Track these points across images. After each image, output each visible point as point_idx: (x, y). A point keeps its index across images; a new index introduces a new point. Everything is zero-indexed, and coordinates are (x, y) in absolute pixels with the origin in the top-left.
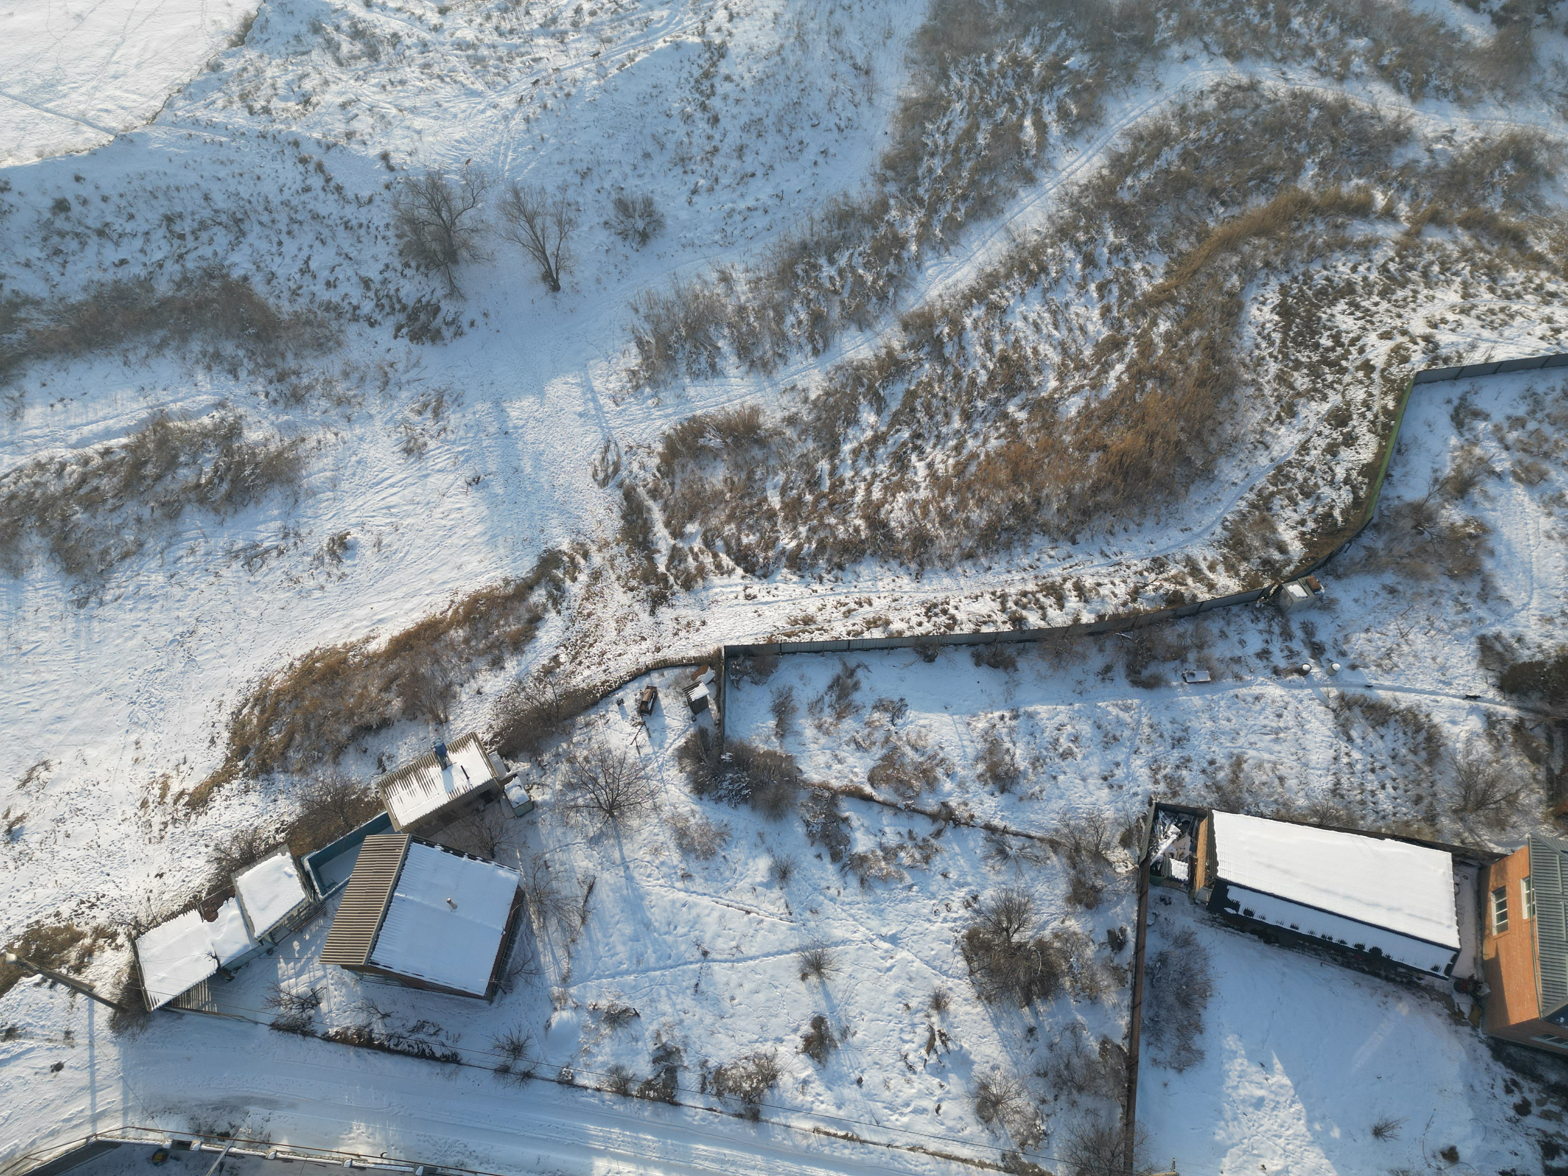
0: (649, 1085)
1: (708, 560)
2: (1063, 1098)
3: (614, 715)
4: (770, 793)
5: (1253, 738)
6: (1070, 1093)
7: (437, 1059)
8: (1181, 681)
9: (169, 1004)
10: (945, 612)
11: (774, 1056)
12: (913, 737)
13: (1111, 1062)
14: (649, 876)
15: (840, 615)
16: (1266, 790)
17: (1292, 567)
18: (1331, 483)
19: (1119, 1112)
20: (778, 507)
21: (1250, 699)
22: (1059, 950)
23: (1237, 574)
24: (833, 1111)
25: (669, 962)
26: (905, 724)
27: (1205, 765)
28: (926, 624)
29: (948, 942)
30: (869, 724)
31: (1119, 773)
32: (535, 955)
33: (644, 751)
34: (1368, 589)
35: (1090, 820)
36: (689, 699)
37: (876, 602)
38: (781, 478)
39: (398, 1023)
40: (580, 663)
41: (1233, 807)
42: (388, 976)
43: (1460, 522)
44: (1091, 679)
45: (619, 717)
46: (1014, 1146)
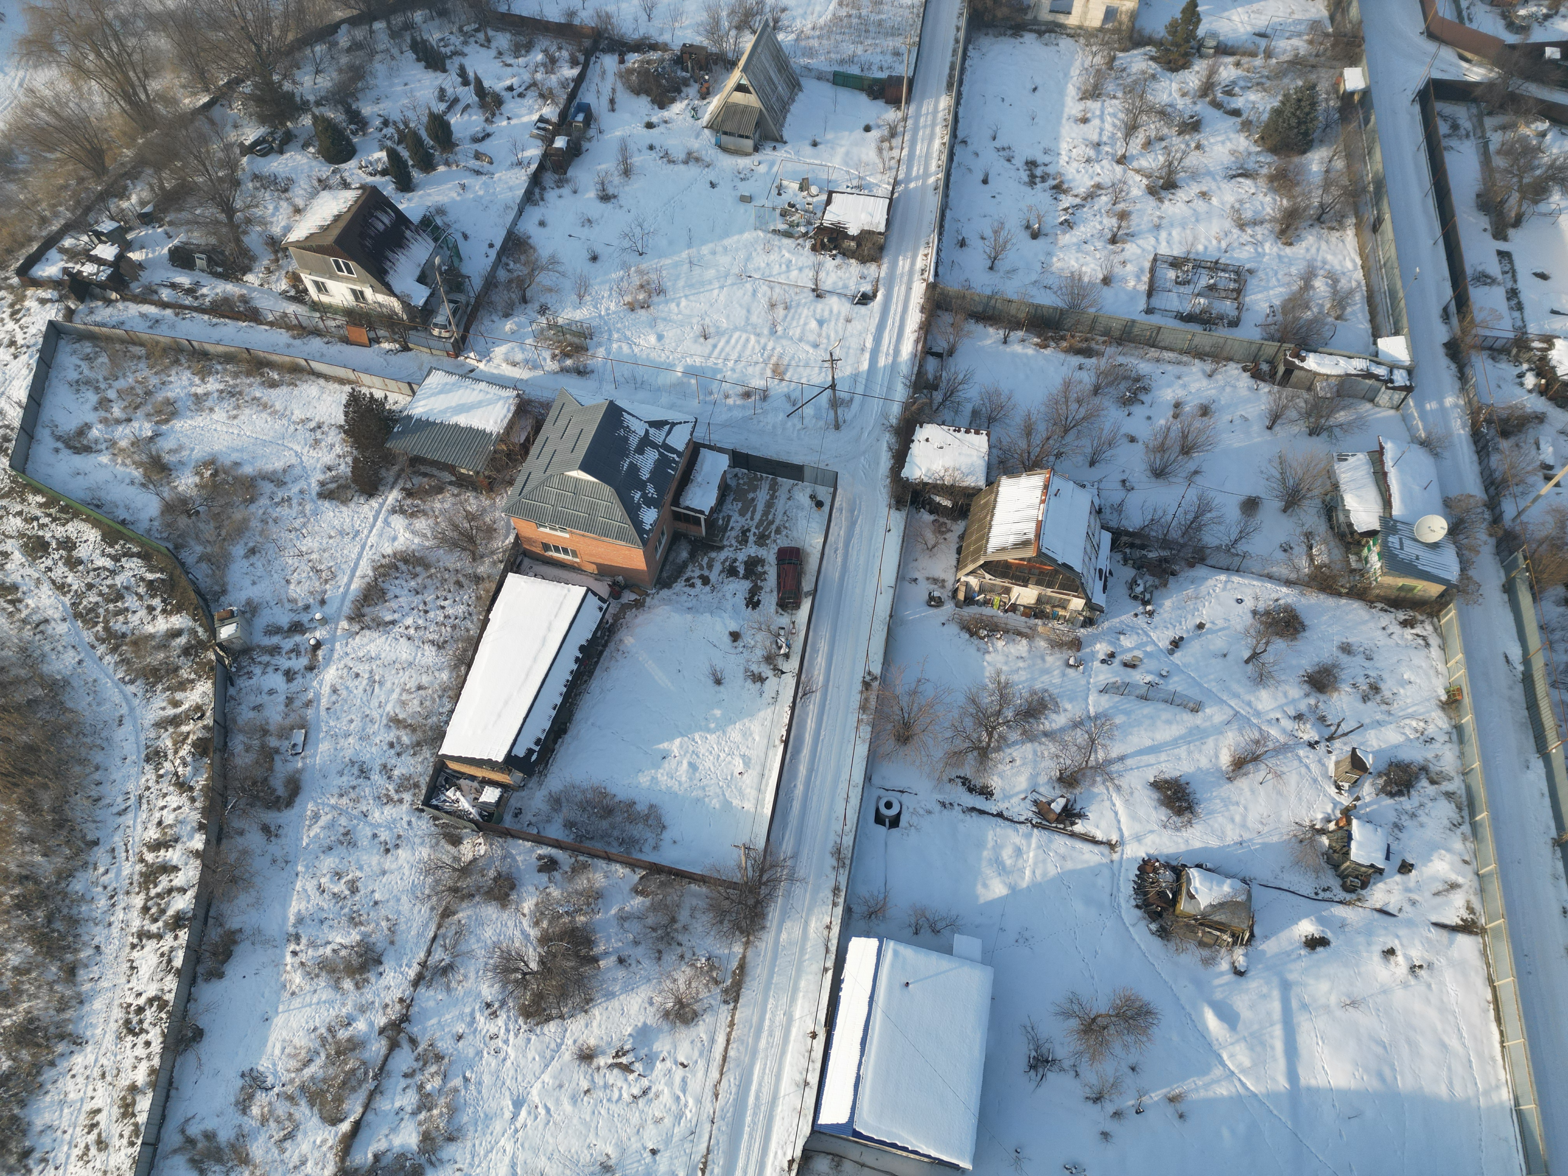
2: (680, 938)
5: (375, 703)
6: (676, 930)
8: (298, 757)
10: (140, 1010)
12: (293, 1064)
13: (653, 888)
15: (101, 1157)
16: (428, 703)
17: (200, 631)
18: (113, 573)
19: (694, 887)
21: (334, 698)
22: (550, 923)
23: (192, 681)
26: (275, 1073)
27: (393, 752)
28: (149, 1037)
29: (529, 1040)
30: (264, 1121)
31: (384, 835)
34: (244, 570)
35: (428, 872)
37: (97, 1103)
41: (439, 735)
43: (197, 479)
44: (274, 848)
46: (717, 991)
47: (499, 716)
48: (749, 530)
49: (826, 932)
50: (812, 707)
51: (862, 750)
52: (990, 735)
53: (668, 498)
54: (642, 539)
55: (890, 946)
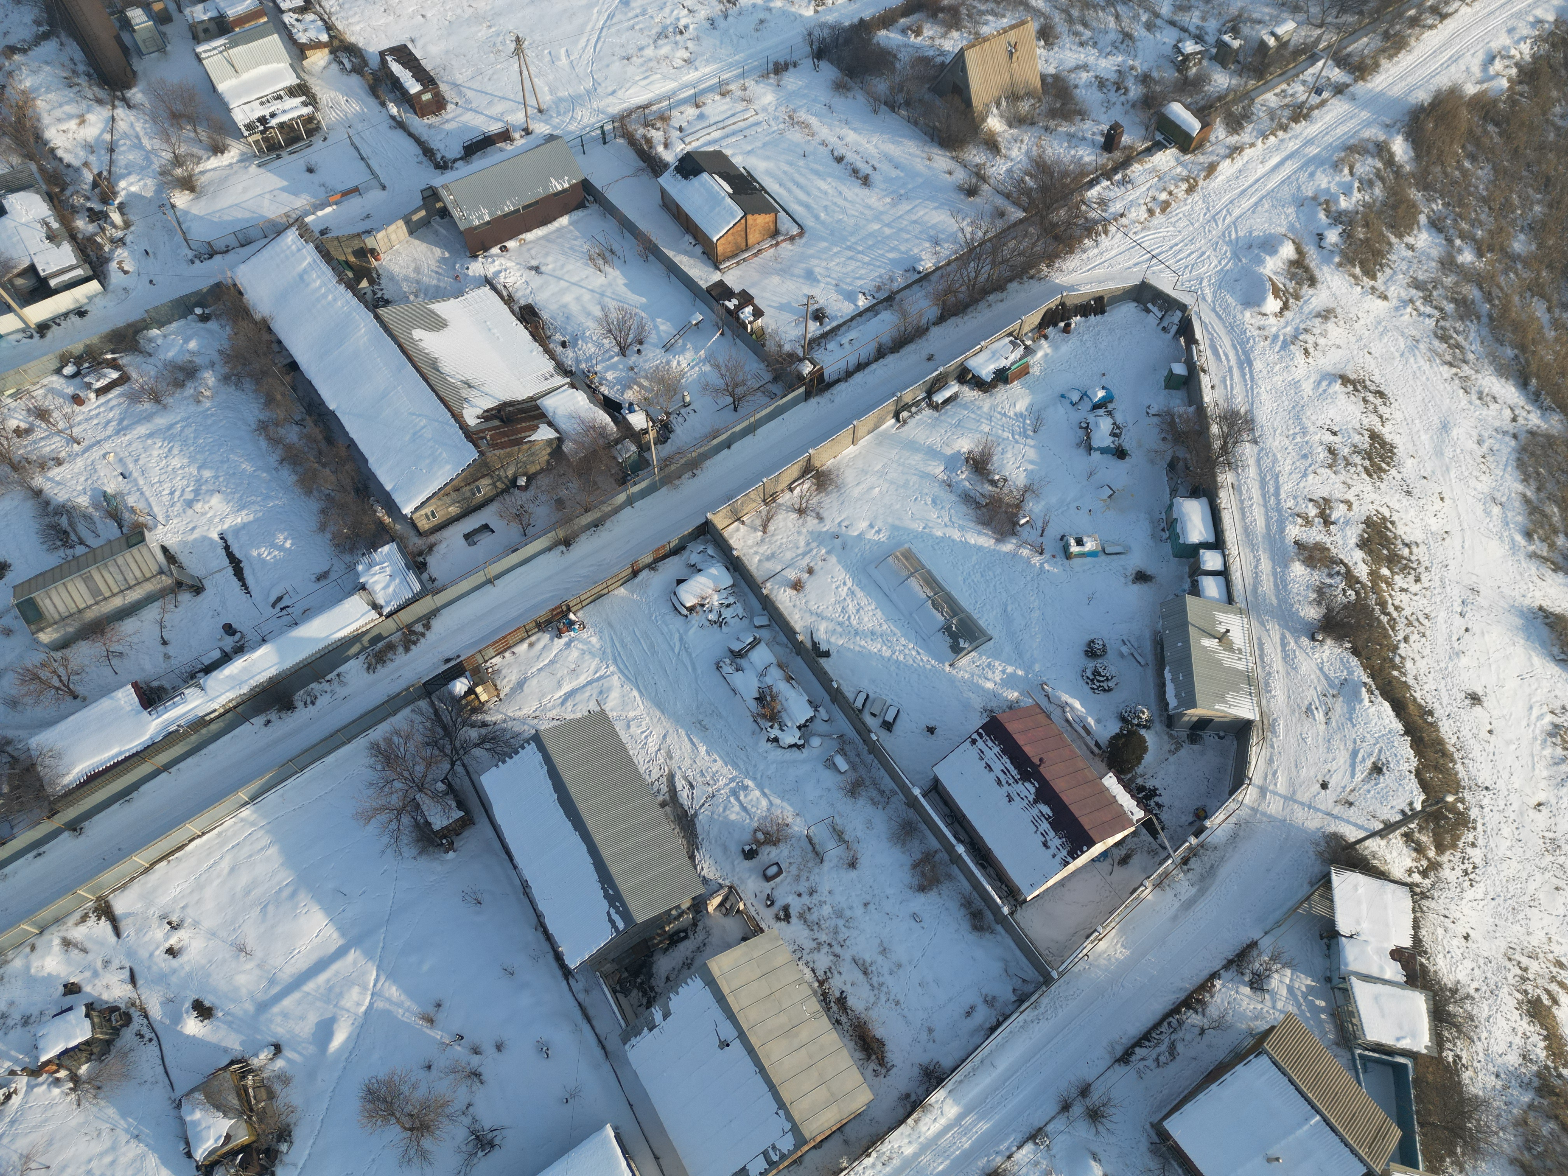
7: (1134, 1046)
9: (1329, 881)
39: (1188, 1037)
42: (1239, 1057)
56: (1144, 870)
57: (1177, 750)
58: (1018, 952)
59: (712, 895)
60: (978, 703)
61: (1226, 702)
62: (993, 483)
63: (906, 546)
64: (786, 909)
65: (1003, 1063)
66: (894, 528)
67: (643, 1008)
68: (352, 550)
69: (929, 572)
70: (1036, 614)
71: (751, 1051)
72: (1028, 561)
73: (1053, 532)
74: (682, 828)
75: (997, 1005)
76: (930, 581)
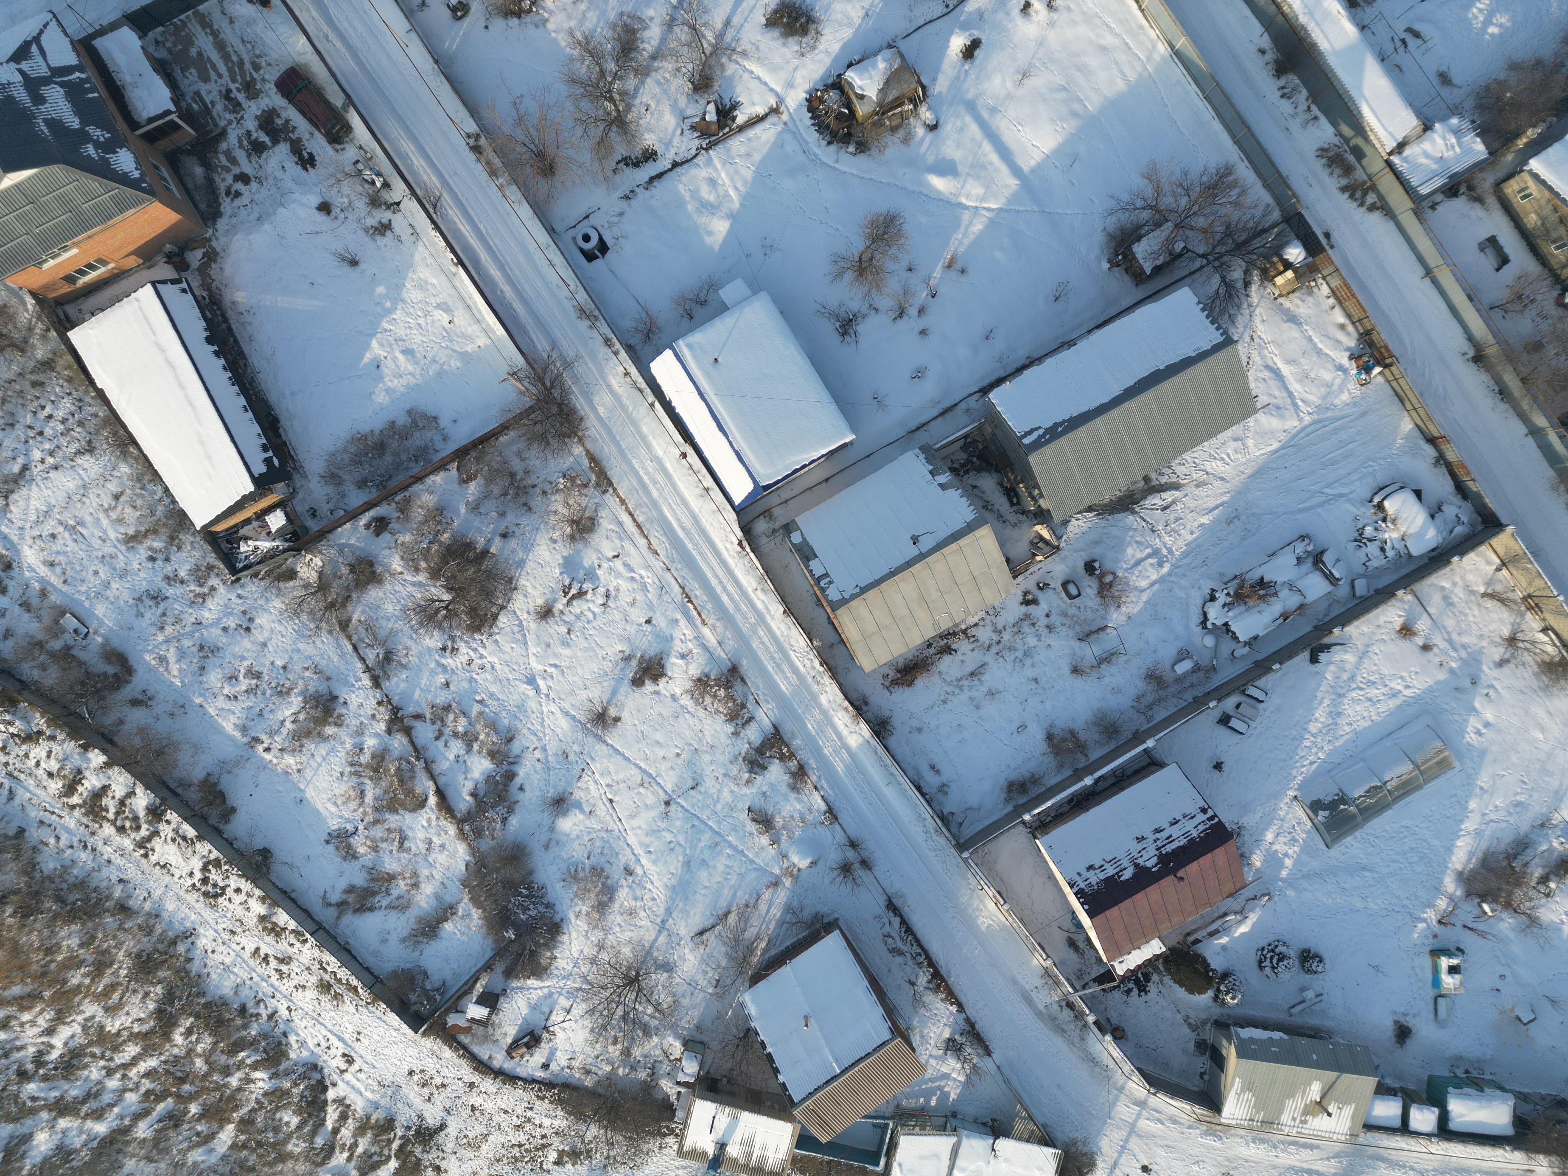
0: (782, 758)
1: (346, 1134)
2: (530, 482)
3: (561, 1060)
4: (508, 872)
5: (97, 543)
6: (522, 479)
7: (901, 916)
8: (91, 636)
9: (1047, 1145)
10: (205, 881)
11: (687, 692)
12: (353, 805)
13: (473, 468)
14: (654, 899)
15: (294, 966)
16: (139, 502)
19: (503, 439)
20: (231, 1127)
21: (58, 570)
22: (426, 560)
24: (683, 623)
25: (697, 823)
26: (348, 821)
27: (159, 563)
28: (233, 886)
29: (496, 641)
30: (375, 849)
31: (232, 623)
32: (781, 923)
33: (566, 1004)
35: (296, 614)
36: (490, 1014)
37: (250, 947)
38: (196, 1156)
39: (908, 969)
40: (544, 1137)
41: (180, 517)
42: (890, 1012)
44: (159, 708)
45: (558, 1054)
46: (591, 490)
47: (209, 457)
48: (229, 91)
49: (628, 379)
50: (453, 213)
51: (525, 211)
52: (612, 100)
53: (121, 126)
54: (143, 190)
55: (681, 345)
56: (1063, 962)
57: (1190, 1025)
58: (986, 823)
59: (1052, 529)
60: (1249, 821)
61: (1243, 1090)
62: (1544, 880)
63: (1457, 764)
64: (1035, 602)
65: (890, 793)
66: (1483, 753)
67: (949, 464)
68: (1480, 107)
69: (1419, 787)
70: (1359, 904)
71: (909, 564)
72: (1431, 905)
73: (1468, 940)
74: (1120, 499)
75: (940, 795)
76: (1407, 788)
